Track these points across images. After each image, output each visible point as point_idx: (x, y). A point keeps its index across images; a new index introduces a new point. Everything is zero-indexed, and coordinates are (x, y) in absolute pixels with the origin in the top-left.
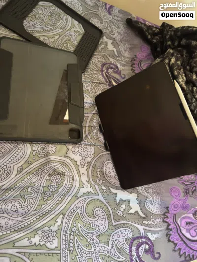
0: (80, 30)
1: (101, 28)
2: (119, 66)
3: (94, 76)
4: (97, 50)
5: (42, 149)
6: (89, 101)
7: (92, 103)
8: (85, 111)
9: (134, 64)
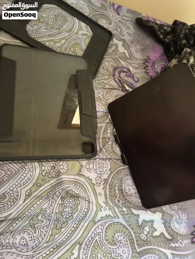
0: (87, 33)
1: (109, 29)
2: (131, 69)
3: (106, 82)
4: (107, 53)
5: (53, 168)
6: (102, 110)
7: (105, 111)
8: (98, 121)
9: (147, 66)
